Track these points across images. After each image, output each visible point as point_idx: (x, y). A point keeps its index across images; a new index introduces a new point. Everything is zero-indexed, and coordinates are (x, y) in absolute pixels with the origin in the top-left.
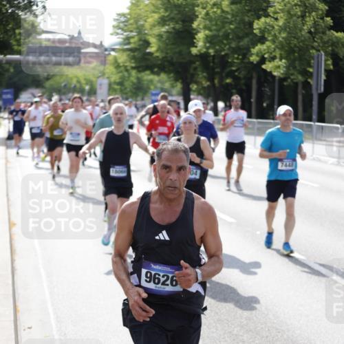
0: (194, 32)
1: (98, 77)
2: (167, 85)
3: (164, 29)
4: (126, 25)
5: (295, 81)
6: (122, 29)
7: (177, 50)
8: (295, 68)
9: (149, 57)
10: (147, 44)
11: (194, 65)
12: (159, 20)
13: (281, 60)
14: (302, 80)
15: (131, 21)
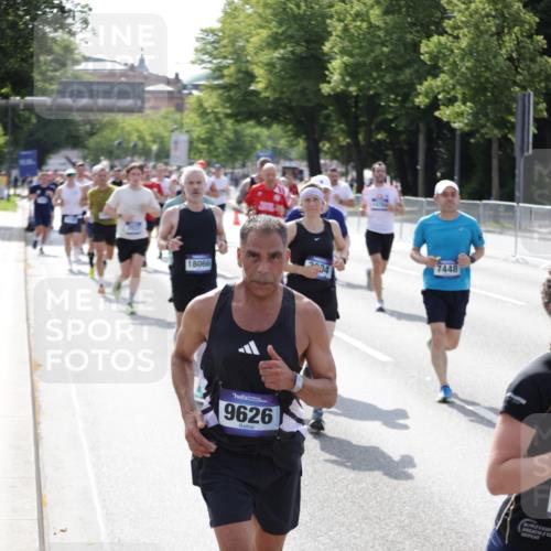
0: (326, 58)
1: (172, 131)
2: (283, 143)
3: (276, 54)
4: (216, 48)
5: (487, 136)
6: (211, 55)
7: (299, 88)
8: (486, 115)
9: (254, 99)
10: (251, 77)
11: (325, 112)
12: (270, 39)
13: (464, 103)
14: (500, 136)
15: (225, 42)
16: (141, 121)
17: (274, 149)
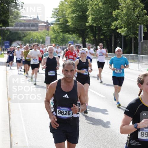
0: (87, 16)
1: (46, 36)
2: (76, 39)
3: (74, 15)
4: (58, 14)
5: (130, 37)
6: (56, 15)
7: (80, 24)
8: (130, 31)
9: (68, 27)
10: (67, 21)
11: (87, 31)
12: (72, 11)
13: (125, 28)
14: (134, 37)
15: (60, 12)
16: (37, 33)
17: (73, 41)
